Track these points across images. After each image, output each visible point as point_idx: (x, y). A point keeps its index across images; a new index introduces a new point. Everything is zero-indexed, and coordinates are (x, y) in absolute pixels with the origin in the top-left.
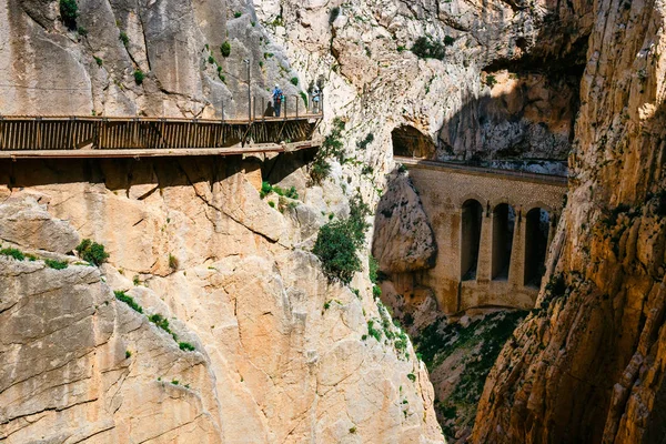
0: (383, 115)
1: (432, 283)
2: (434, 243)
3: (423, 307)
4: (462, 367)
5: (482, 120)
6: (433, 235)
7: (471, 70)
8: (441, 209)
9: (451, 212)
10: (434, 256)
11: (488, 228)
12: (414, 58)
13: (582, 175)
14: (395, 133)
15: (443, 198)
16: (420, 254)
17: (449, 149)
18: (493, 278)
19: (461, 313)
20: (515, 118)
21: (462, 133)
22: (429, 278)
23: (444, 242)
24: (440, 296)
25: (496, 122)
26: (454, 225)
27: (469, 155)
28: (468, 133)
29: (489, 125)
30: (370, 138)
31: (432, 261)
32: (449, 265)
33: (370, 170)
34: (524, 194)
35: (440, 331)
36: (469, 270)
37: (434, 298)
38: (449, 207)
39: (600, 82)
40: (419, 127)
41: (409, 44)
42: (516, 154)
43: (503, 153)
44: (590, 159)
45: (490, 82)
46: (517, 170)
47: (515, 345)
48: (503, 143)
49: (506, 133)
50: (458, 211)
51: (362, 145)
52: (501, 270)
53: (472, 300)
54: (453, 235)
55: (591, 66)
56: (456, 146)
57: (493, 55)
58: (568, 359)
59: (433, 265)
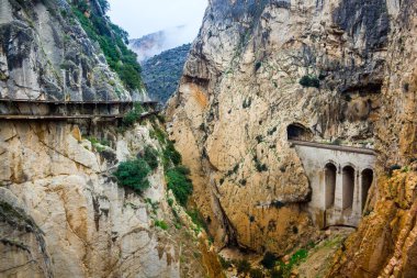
0: (283, 117)
1: (310, 210)
2: (310, 187)
3: (304, 223)
4: (323, 261)
5: (342, 120)
6: (309, 182)
7: (335, 92)
8: (313, 168)
9: (319, 170)
10: (310, 194)
12: (301, 87)
14: (289, 127)
15: (315, 162)
17: (322, 136)
18: (344, 210)
19: (326, 228)
20: (364, 119)
21: (329, 127)
22: (308, 206)
23: (316, 186)
24: (314, 218)
25: (352, 121)
26: (321, 177)
27: (334, 139)
28: (333, 127)
29: (346, 123)
30: (275, 129)
31: (309, 197)
33: (274, 146)
35: (314, 238)
36: (330, 204)
37: (310, 218)
38: (317, 167)
40: (304, 124)
41: (298, 80)
42: (364, 139)
43: (356, 138)
45: (348, 99)
48: (355, 133)
49: (358, 127)
50: (323, 170)
51: (271, 133)
52: (348, 204)
53: (332, 221)
56: (326, 134)
57: (349, 84)
59: (310, 200)
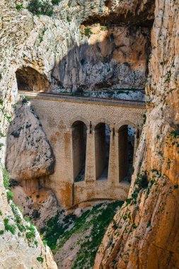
0: (9, 59)
1: (52, 186)
2: (53, 156)
3: (47, 204)
4: (78, 248)
5: (83, 62)
6: (52, 149)
7: (73, 24)
8: (56, 129)
9: (64, 131)
10: (53, 164)
11: (91, 141)
12: (30, 15)
13: (156, 100)
14: (18, 72)
15: (58, 121)
16: (42, 165)
17: (60, 84)
18: (97, 179)
19: (75, 207)
20: (107, 60)
21: (69, 72)
22: (50, 181)
23: (60, 153)
24: (59, 195)
25: (93, 63)
26: (67, 141)
27: (75, 88)
28: (73, 71)
29: (88, 66)
31: (51, 169)
32: (65, 170)
34: (116, 115)
35: (60, 221)
36: (80, 174)
37: (54, 196)
38: (62, 127)
39: (165, 32)
40: (37, 68)
41: (26, 4)
42: (109, 86)
43: (99, 86)
44: (160, 88)
45: (88, 33)
46: (110, 98)
47: (115, 227)
48: (99, 78)
49: (101, 71)
50: (69, 130)
52: (102, 172)
53: (82, 196)
54: (66, 148)
55: (158, 21)
56: (65, 81)
57: (89, 13)
58: (153, 233)
59: (52, 172)
